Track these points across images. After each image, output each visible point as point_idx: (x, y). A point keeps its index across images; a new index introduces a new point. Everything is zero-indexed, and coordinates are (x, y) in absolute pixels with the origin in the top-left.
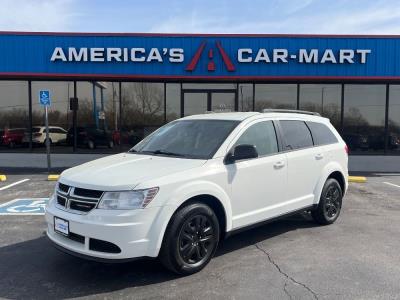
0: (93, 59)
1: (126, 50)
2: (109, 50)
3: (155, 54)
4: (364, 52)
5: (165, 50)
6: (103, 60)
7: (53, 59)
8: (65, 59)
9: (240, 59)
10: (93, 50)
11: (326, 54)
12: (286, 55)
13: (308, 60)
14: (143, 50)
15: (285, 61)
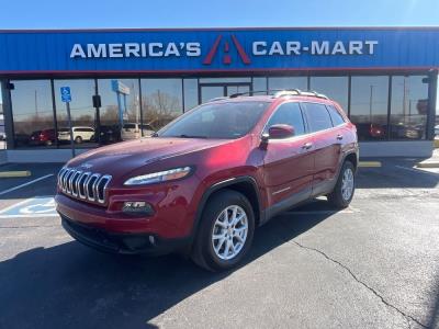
0: (112, 55)
1: (143, 45)
2: (127, 46)
3: (172, 49)
4: (371, 44)
5: (182, 44)
6: (121, 55)
7: (72, 56)
8: (84, 56)
9: (255, 52)
10: (111, 46)
11: (336, 46)
12: (298, 47)
13: (320, 52)
14: (160, 45)
15: (298, 53)
